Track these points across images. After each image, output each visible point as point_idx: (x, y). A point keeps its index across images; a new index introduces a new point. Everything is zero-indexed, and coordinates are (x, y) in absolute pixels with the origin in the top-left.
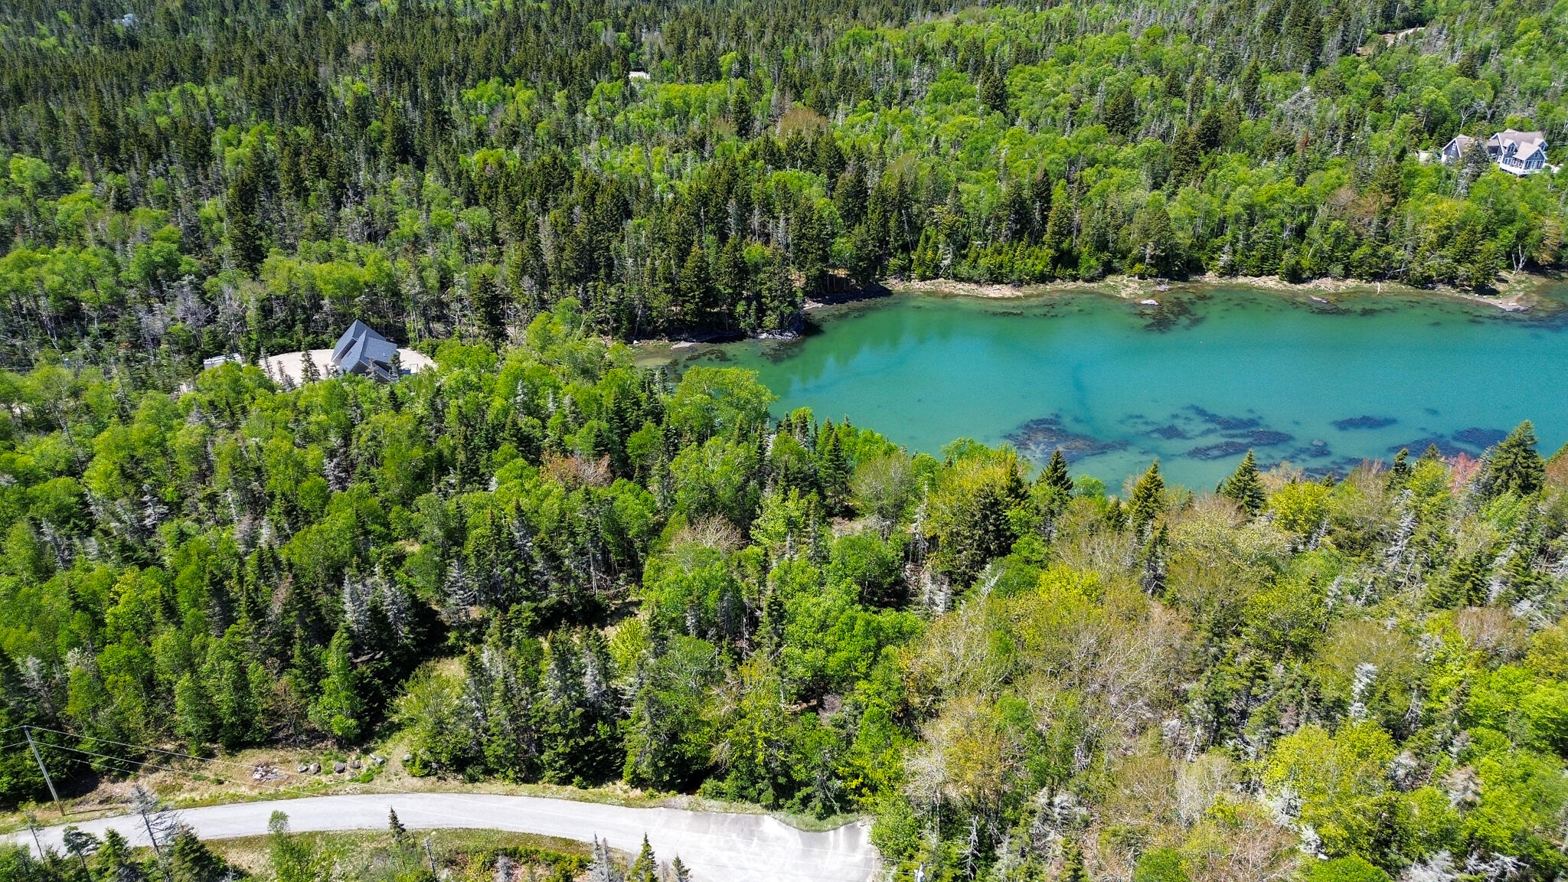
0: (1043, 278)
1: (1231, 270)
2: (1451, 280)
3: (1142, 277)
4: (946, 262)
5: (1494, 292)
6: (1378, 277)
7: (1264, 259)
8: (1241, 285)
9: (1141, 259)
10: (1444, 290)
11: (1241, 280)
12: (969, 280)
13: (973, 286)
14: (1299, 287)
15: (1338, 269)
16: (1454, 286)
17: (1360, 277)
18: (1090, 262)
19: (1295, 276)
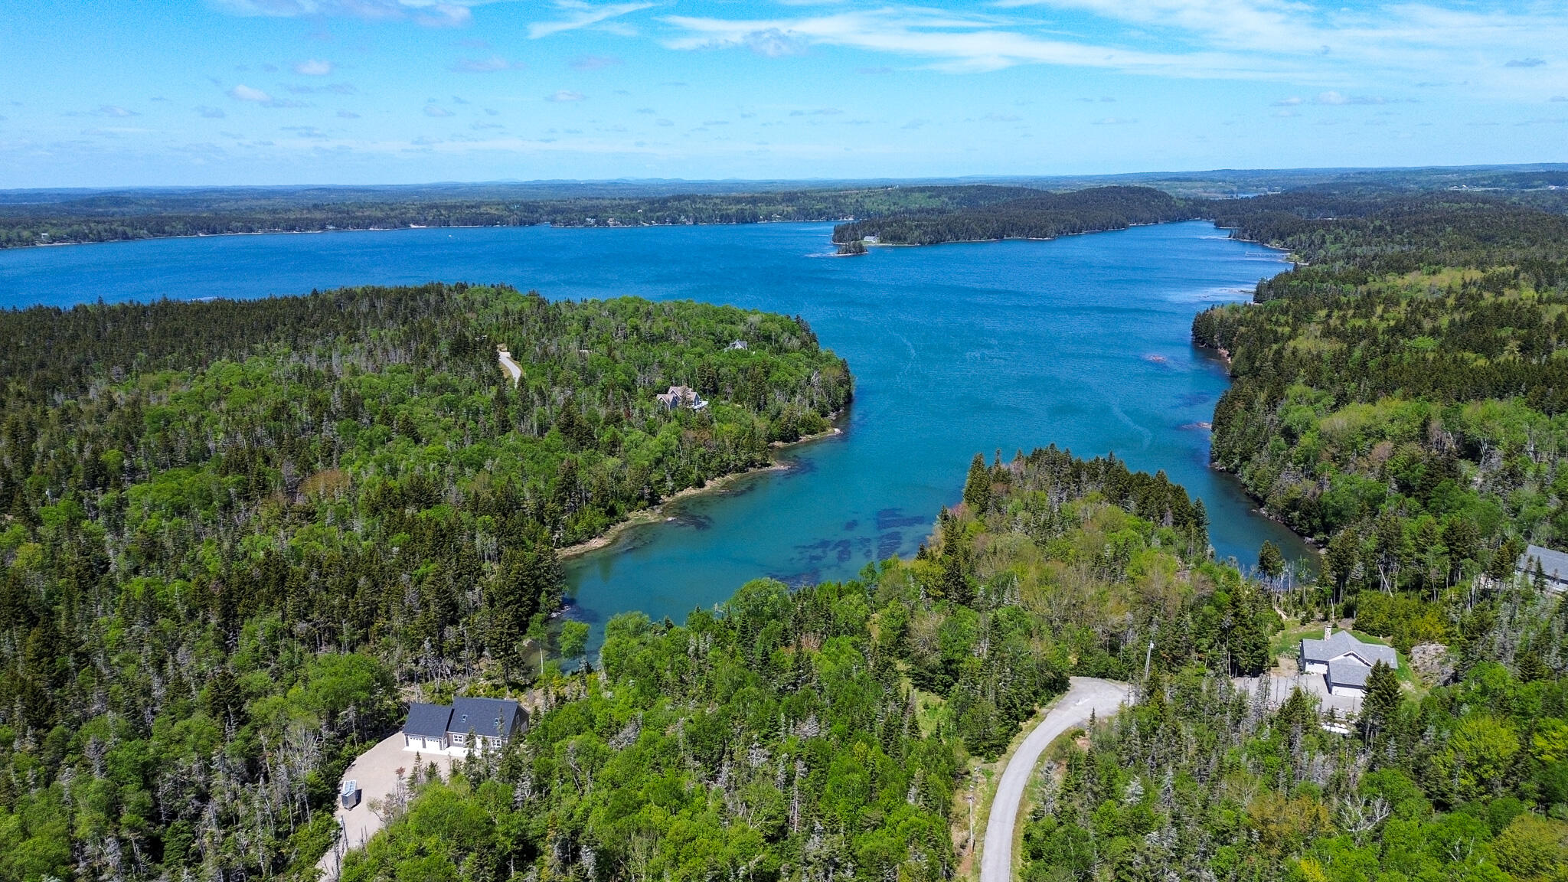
0: (607, 527)
1: (672, 492)
2: (753, 465)
3: (644, 509)
4: (557, 536)
5: (769, 465)
6: (725, 473)
7: (682, 479)
8: (682, 498)
9: (641, 497)
10: (751, 469)
11: (680, 495)
12: (578, 542)
13: (579, 547)
14: (706, 488)
15: (710, 474)
16: (755, 466)
17: (719, 475)
18: (621, 506)
19: (700, 484)
